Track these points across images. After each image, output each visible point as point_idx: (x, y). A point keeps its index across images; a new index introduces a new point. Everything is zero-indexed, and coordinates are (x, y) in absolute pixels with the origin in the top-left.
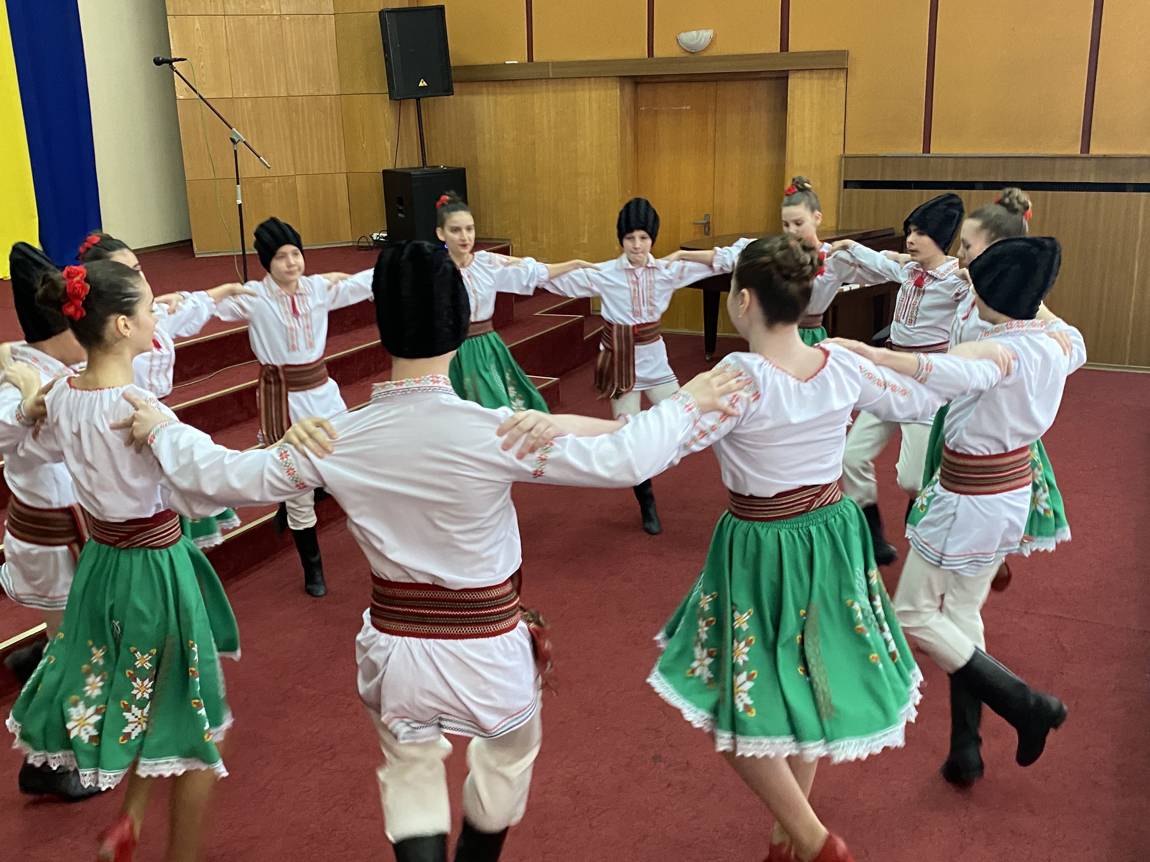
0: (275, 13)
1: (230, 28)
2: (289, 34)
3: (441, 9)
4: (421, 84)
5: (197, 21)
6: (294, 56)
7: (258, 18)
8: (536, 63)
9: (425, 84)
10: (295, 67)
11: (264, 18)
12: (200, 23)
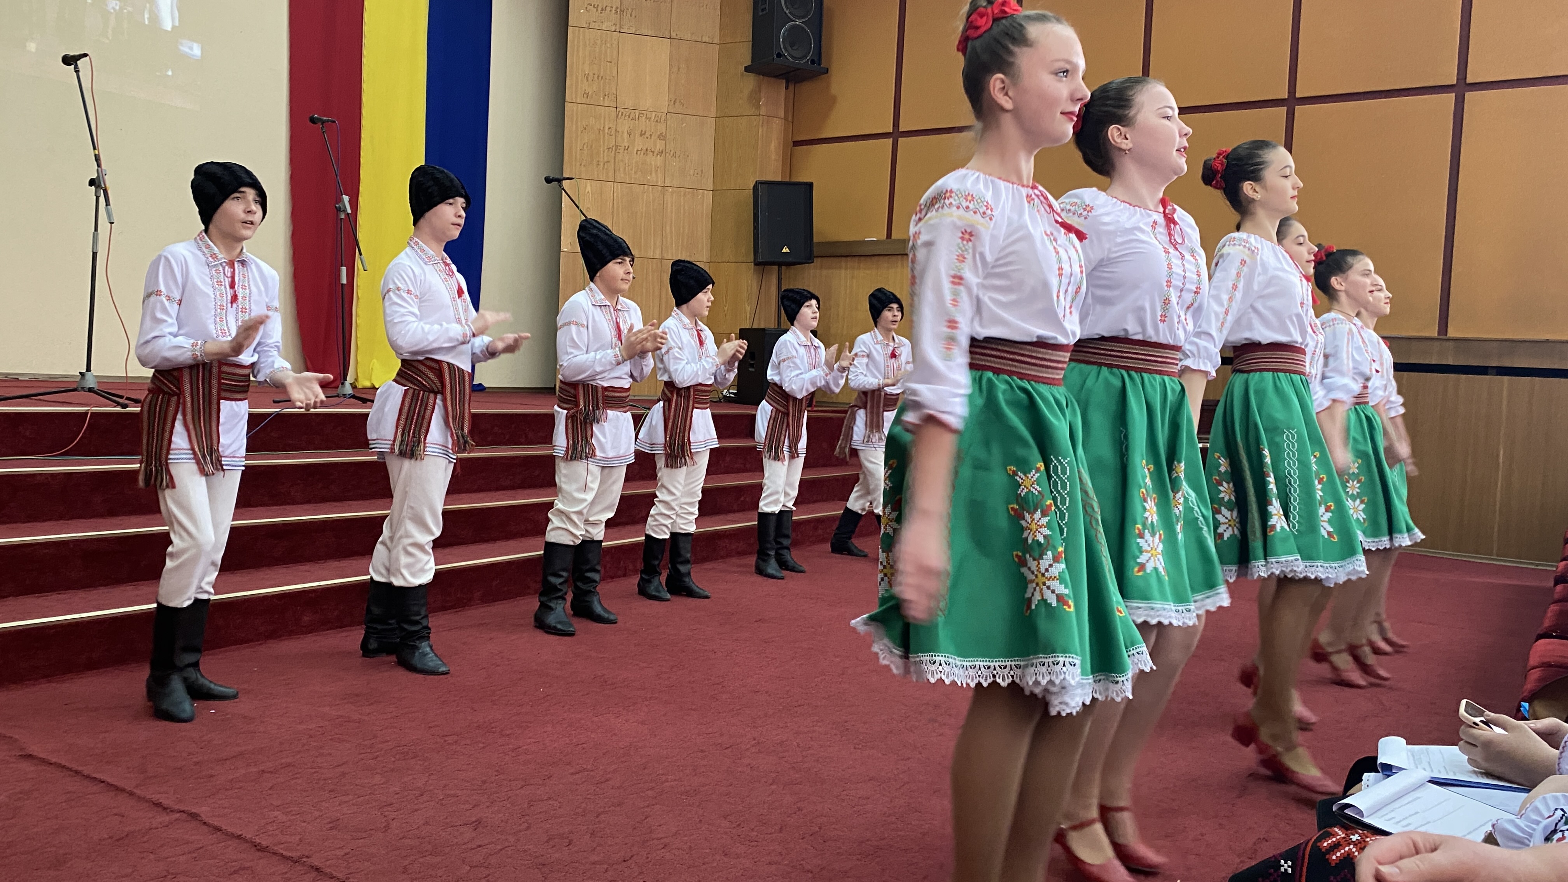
0: (659, 184)
1: (618, 194)
2: (669, 205)
3: (810, 185)
4: (784, 250)
5: (588, 185)
6: (671, 222)
7: (644, 188)
8: (895, 240)
9: (788, 250)
10: (671, 232)
11: (648, 188)
12: (591, 185)
